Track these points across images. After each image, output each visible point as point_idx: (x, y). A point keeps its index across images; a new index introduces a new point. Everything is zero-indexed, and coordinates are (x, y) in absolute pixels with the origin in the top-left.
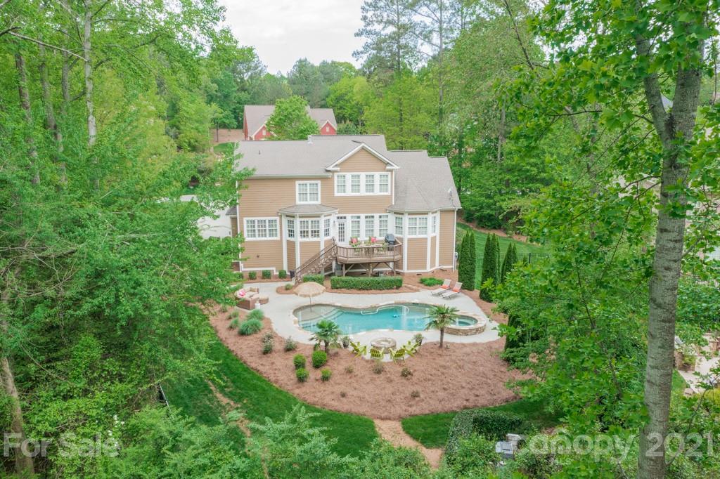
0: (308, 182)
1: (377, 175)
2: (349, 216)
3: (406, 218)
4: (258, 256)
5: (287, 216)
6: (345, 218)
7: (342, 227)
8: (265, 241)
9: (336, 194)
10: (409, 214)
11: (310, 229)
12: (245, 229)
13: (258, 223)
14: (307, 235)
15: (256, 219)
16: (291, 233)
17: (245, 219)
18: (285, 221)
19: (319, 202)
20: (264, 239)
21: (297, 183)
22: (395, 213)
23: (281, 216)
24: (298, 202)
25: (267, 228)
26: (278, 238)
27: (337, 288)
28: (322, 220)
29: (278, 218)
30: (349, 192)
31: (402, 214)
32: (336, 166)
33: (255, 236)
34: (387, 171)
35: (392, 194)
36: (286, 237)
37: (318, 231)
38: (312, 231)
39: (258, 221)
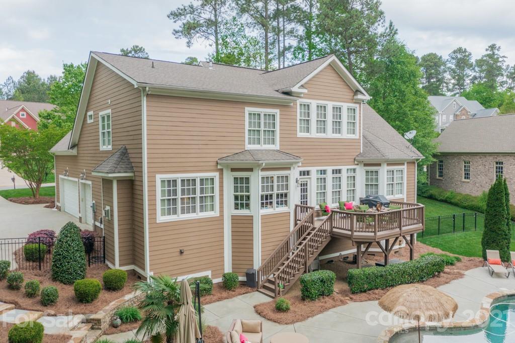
0: (263, 111)
1: (345, 106)
2: (313, 170)
3: (383, 171)
4: (181, 252)
5: (233, 170)
6: (308, 173)
7: (304, 188)
8: (199, 221)
9: (300, 135)
10: (388, 165)
11: (275, 192)
12: (159, 197)
13: (183, 185)
14: (271, 203)
15: (179, 176)
16: (242, 201)
17: (159, 177)
18: (229, 178)
19: (277, 147)
20: (191, 216)
21: (248, 110)
22: (366, 165)
23: (221, 171)
24: (249, 147)
25: (198, 194)
26: (215, 214)
28: (294, 174)
29: (216, 175)
30: (314, 134)
31: (379, 165)
32: (302, 86)
33: (175, 212)
34: (355, 103)
35: (360, 136)
36: (229, 210)
38: (278, 195)
39: (183, 181)
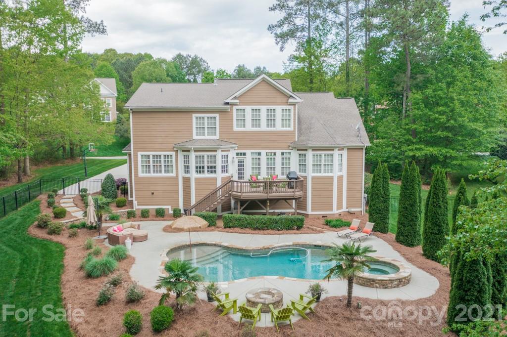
0: (206, 116)
1: (279, 109)
2: (248, 152)
3: (310, 154)
4: (153, 194)
5: (183, 151)
6: (245, 154)
7: (241, 165)
8: (163, 178)
9: (235, 129)
10: (313, 150)
11: (206, 165)
12: (140, 164)
13: (153, 158)
14: (204, 172)
15: (151, 154)
16: (187, 169)
17: (140, 154)
18: (181, 155)
19: (217, 137)
20: (159, 175)
21: (194, 116)
22: (298, 150)
23: (177, 151)
24: (195, 137)
25: (163, 164)
26: (173, 175)
27: (230, 227)
28: (219, 154)
29: (174, 153)
30: (249, 127)
31: (306, 150)
32: (235, 98)
33: (149, 173)
34: (290, 105)
35: (295, 129)
36: (182, 174)
37: (215, 167)
38: (208, 167)
39: (154, 156)
